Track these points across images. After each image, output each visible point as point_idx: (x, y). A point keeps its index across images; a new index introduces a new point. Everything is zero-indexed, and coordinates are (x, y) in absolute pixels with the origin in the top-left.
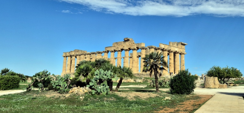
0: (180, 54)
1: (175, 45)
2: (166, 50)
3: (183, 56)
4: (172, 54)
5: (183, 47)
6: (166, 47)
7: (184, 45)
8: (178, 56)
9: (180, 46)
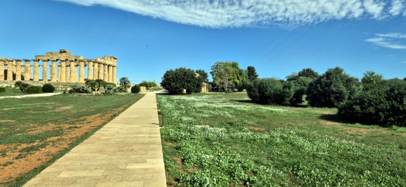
0: (113, 67)
1: (109, 59)
2: (101, 63)
3: (115, 68)
4: (107, 66)
5: (115, 60)
6: (102, 61)
7: (116, 59)
8: (111, 67)
9: (113, 60)
